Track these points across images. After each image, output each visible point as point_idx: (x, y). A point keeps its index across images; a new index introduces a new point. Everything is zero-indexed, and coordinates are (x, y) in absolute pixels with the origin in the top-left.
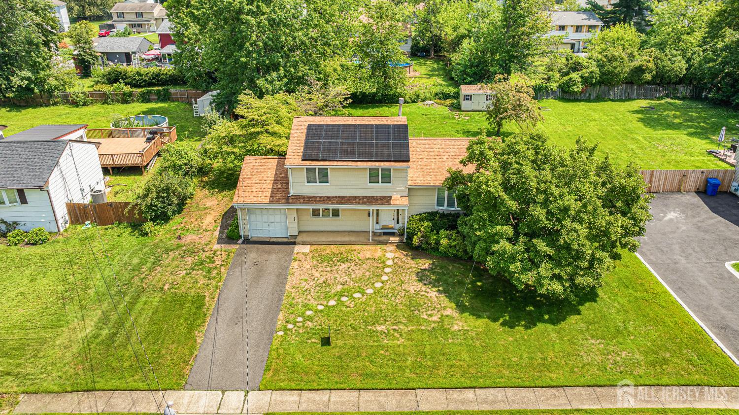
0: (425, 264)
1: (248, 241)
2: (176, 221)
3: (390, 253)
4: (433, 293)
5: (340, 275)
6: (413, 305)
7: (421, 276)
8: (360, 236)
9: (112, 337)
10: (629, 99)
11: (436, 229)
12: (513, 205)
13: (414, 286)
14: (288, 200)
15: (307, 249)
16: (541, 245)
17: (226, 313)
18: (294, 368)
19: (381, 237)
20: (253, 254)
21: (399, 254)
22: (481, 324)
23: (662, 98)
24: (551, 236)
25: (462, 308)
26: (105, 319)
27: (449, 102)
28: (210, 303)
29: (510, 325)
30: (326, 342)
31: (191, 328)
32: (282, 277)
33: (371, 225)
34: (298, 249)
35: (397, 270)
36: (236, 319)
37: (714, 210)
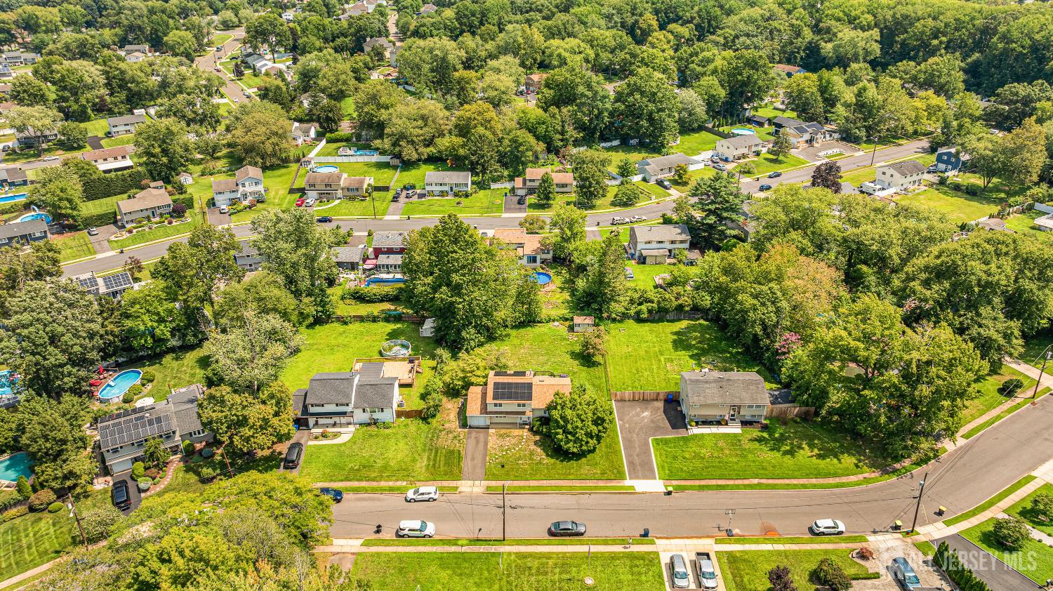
0: (538, 438)
1: (470, 427)
2: (438, 415)
3: (525, 433)
4: (539, 450)
5: (507, 442)
6: (532, 453)
7: (536, 443)
8: (513, 425)
9: (434, 465)
10: (679, 320)
11: (541, 425)
12: (562, 423)
13: (533, 447)
14: (487, 413)
15: (493, 431)
16: (570, 437)
17: (469, 458)
18: (494, 474)
19: (522, 426)
20: (474, 433)
21: (529, 433)
22: (553, 461)
23: (698, 319)
24: (574, 435)
25: (547, 455)
26: (429, 459)
27: (567, 323)
28: (463, 453)
29: (562, 461)
30: (503, 466)
31: (459, 462)
32: (486, 443)
33: (518, 421)
34: (491, 431)
35: (528, 439)
36: (473, 459)
37: (665, 412)
